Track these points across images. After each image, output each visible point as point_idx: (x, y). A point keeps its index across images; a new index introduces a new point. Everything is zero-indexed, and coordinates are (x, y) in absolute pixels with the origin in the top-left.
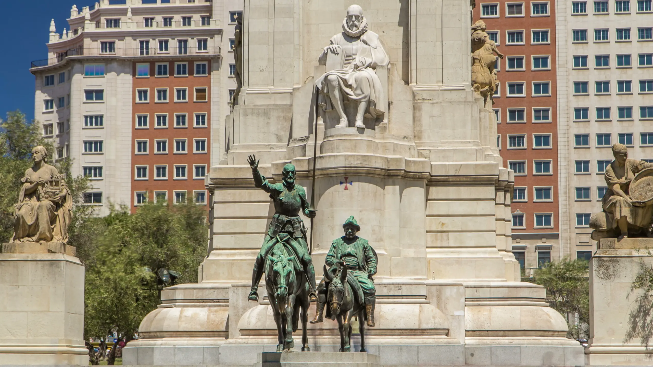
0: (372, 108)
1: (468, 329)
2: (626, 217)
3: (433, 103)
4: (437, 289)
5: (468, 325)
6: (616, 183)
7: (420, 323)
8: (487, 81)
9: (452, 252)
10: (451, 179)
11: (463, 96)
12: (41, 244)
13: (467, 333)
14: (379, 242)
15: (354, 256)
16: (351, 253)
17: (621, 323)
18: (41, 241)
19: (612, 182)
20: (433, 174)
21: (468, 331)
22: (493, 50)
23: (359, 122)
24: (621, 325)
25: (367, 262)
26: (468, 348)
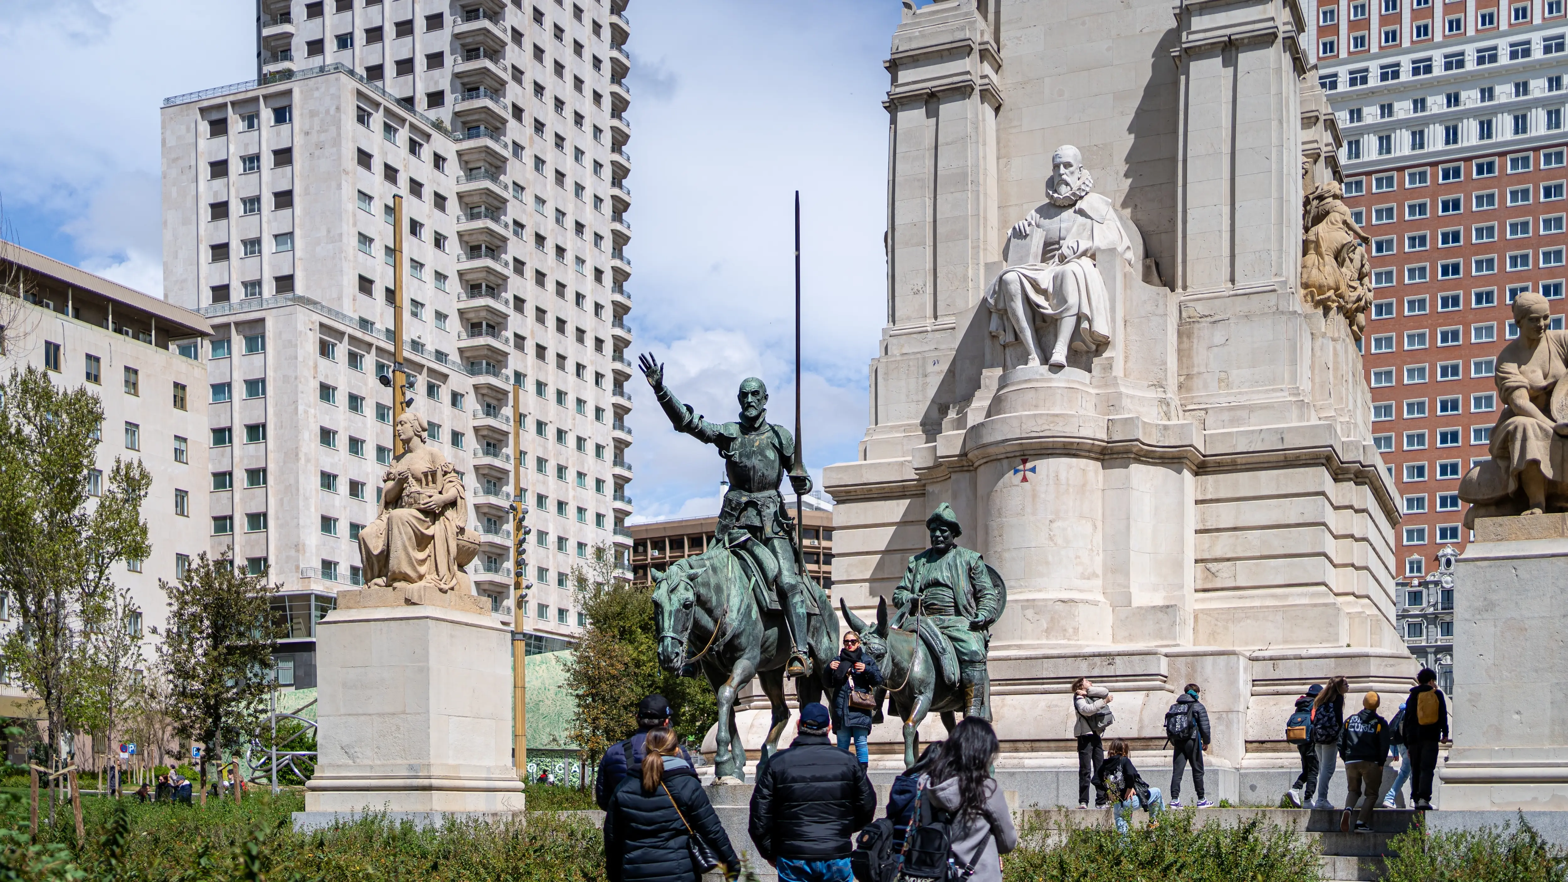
0: (1085, 325)
1: (1250, 739)
2: (1536, 463)
3: (1215, 322)
4: (1187, 663)
5: (1250, 731)
6: (1518, 388)
7: (1141, 728)
8: (1331, 282)
9: (1241, 598)
10: (1240, 459)
11: (1273, 302)
12: (394, 589)
13: (1249, 745)
14: (1089, 579)
15: (947, 586)
16: (941, 580)
17: (1518, 713)
18: (396, 584)
19: (1508, 384)
20: (1208, 453)
21: (1251, 742)
22: (1345, 222)
23: (1059, 354)
24: (1516, 717)
25: (977, 600)
26: (1246, 775)
